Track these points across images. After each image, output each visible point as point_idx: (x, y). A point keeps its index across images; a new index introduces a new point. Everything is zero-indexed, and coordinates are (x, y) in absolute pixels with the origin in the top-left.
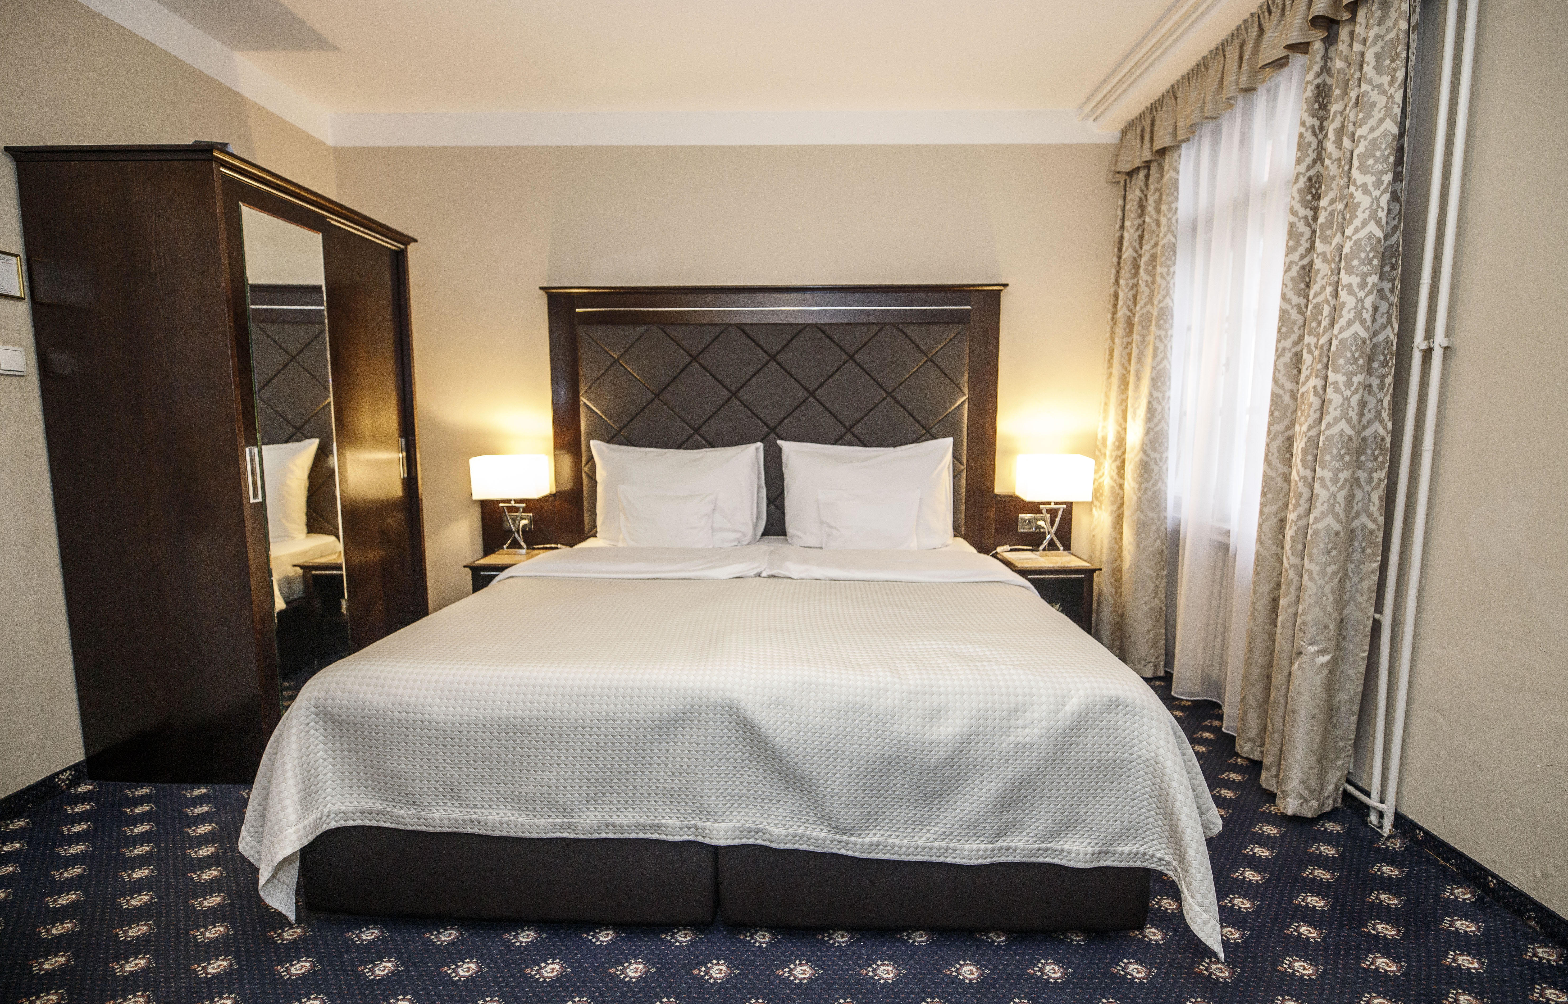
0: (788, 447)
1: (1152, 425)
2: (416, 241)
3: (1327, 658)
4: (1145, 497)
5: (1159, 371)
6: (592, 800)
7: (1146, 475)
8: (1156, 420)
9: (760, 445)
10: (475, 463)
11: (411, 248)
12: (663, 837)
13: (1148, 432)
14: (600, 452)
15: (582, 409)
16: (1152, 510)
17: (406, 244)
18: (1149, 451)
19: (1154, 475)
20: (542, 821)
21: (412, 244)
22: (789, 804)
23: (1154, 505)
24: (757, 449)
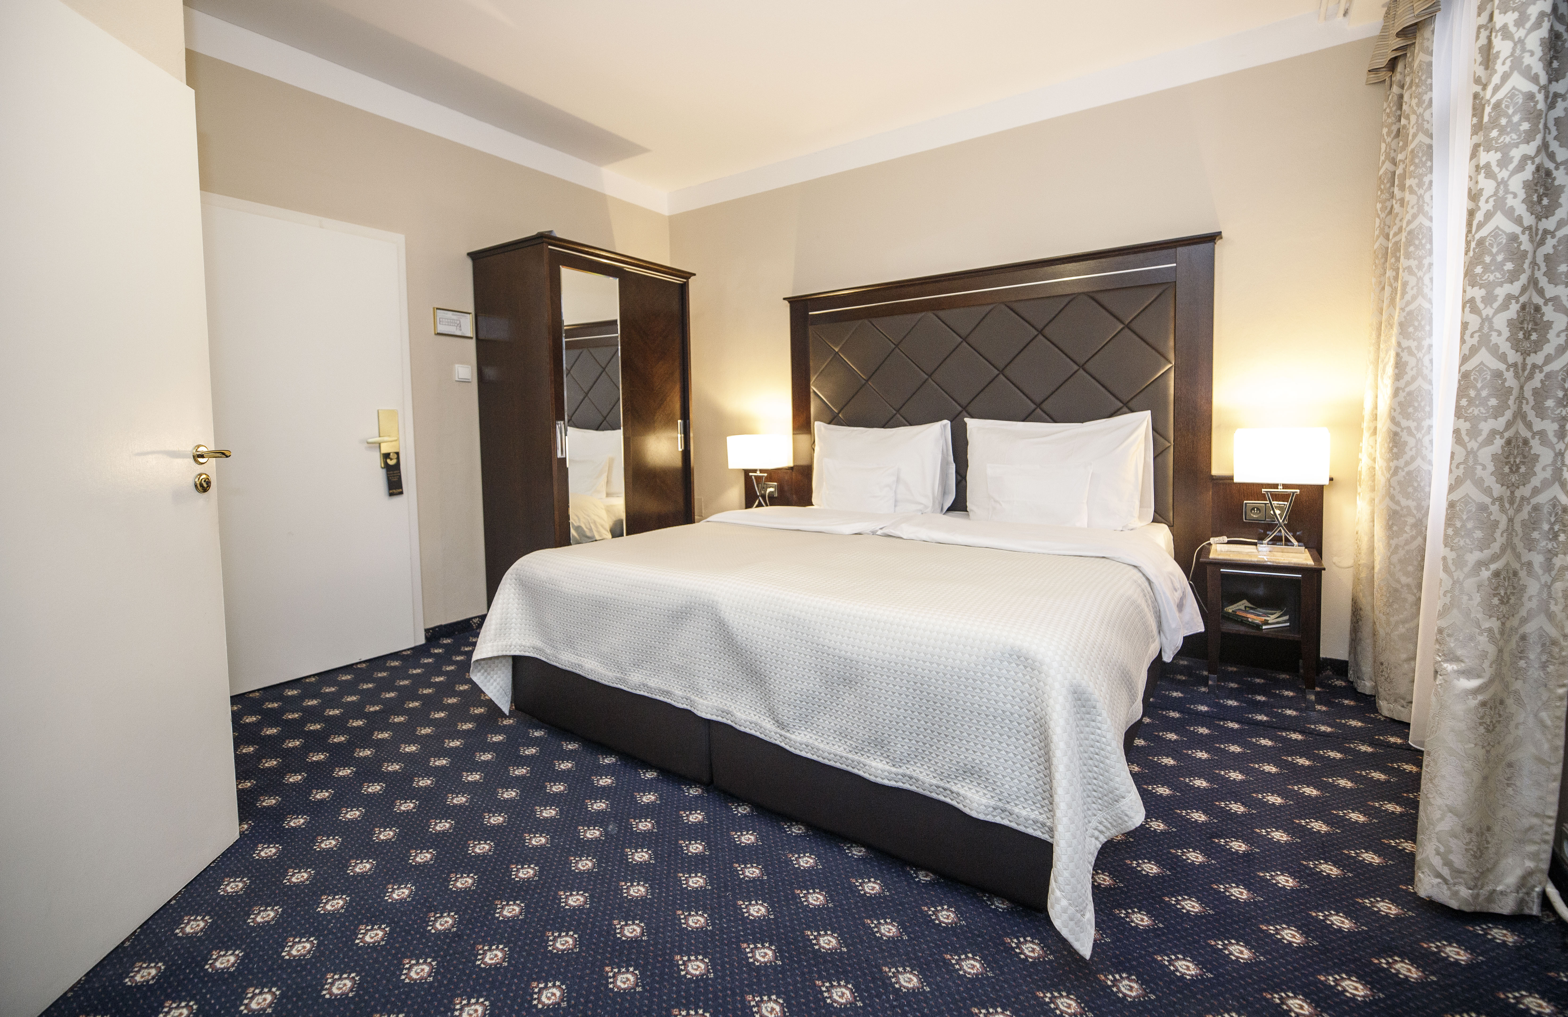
0: (973, 424)
1: (1402, 384)
2: (694, 275)
3: (1474, 683)
4: (1395, 478)
5: (1410, 313)
6: (637, 664)
7: (1395, 450)
8: (1407, 378)
9: (947, 423)
10: (731, 441)
11: (691, 280)
12: (673, 703)
13: (1396, 392)
14: (820, 430)
15: (812, 395)
16: (1407, 496)
17: (688, 278)
18: (1399, 418)
19: (1407, 449)
20: (610, 674)
21: (692, 278)
22: (749, 694)
23: (1410, 490)
24: (945, 426)
